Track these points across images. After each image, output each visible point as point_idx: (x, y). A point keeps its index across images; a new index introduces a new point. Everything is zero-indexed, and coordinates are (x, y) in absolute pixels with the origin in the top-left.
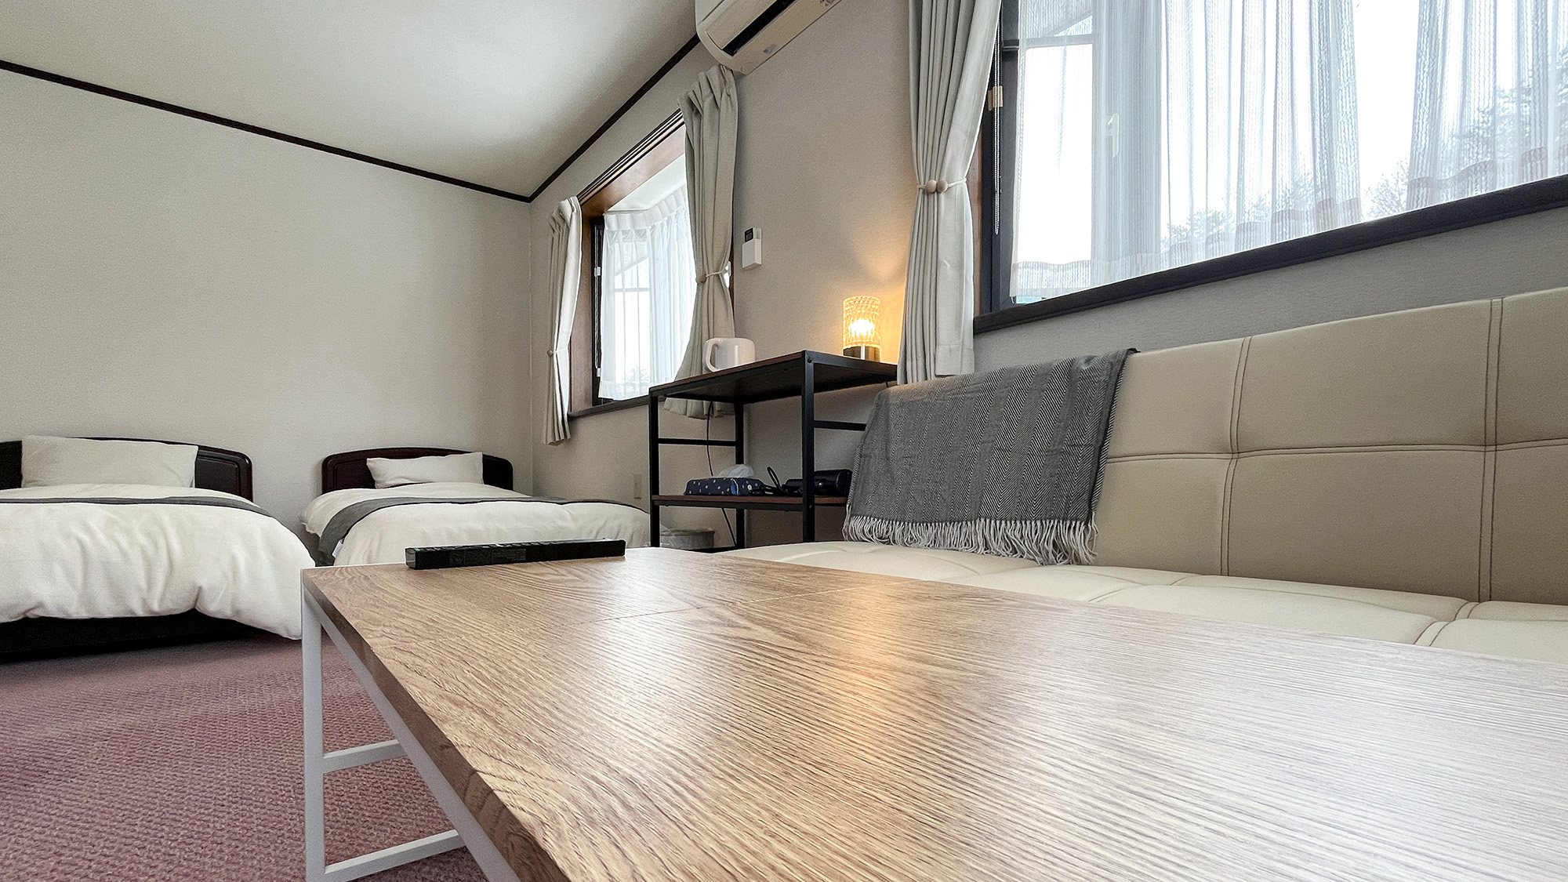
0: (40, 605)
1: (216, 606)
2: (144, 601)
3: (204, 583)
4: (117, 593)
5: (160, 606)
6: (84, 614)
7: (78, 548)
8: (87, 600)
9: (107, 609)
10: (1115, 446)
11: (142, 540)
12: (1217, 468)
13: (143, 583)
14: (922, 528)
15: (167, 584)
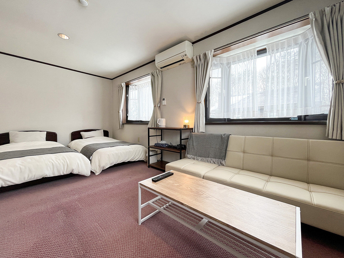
0: (47, 175)
1: (75, 172)
2: (63, 172)
3: (74, 168)
4: (59, 171)
5: (66, 172)
6: (53, 176)
7: (52, 164)
8: (54, 174)
9: (57, 174)
10: (229, 149)
11: (62, 161)
12: (242, 154)
13: (63, 169)
14: (200, 157)
15: (67, 169)
